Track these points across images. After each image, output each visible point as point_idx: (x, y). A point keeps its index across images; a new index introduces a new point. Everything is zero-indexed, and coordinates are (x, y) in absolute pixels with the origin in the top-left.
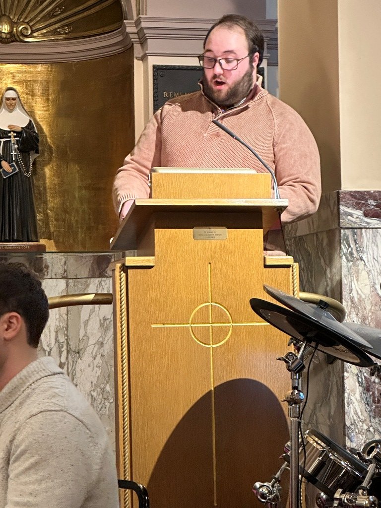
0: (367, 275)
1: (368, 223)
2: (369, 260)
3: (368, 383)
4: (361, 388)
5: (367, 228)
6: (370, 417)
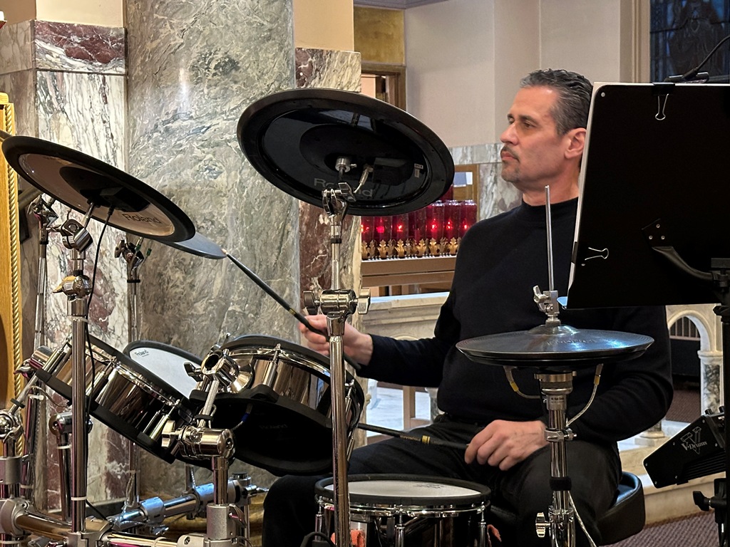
0: (70, 131)
1: (70, 65)
2: (73, 113)
4: (63, 274)
5: (69, 72)
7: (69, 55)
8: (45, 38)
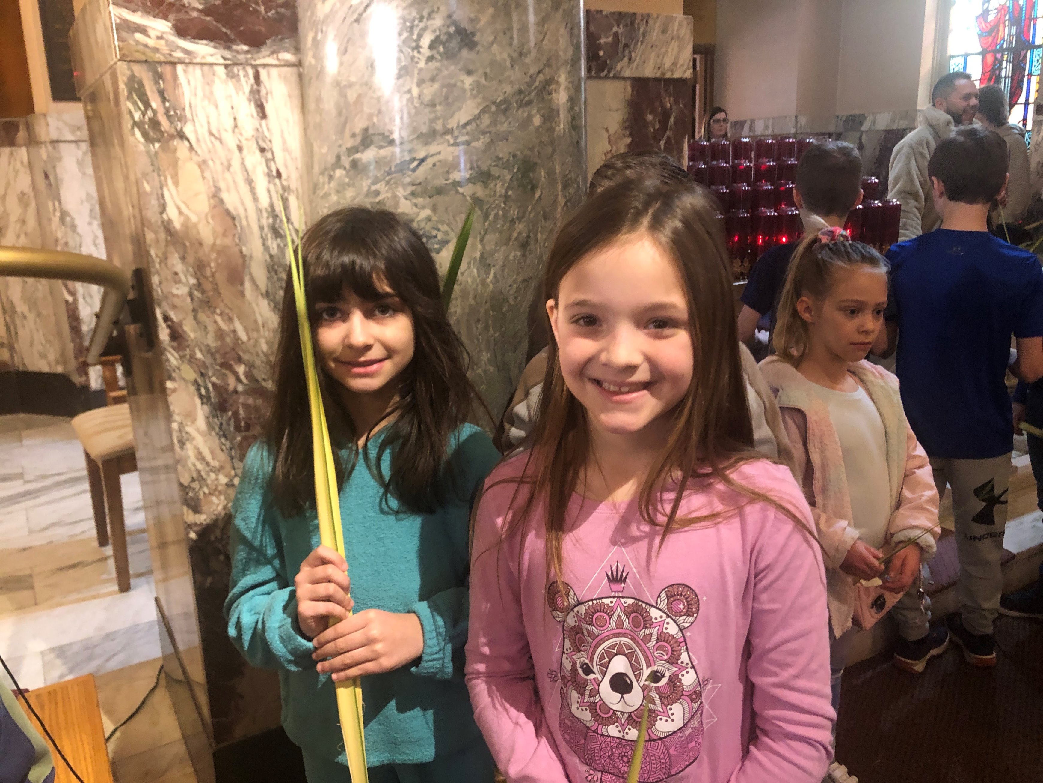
0: (198, 171)
1: (187, 52)
2: (201, 138)
3: (221, 396)
4: (206, 408)
5: (186, 64)
6: (232, 459)
7: (182, 33)
8: (129, 2)
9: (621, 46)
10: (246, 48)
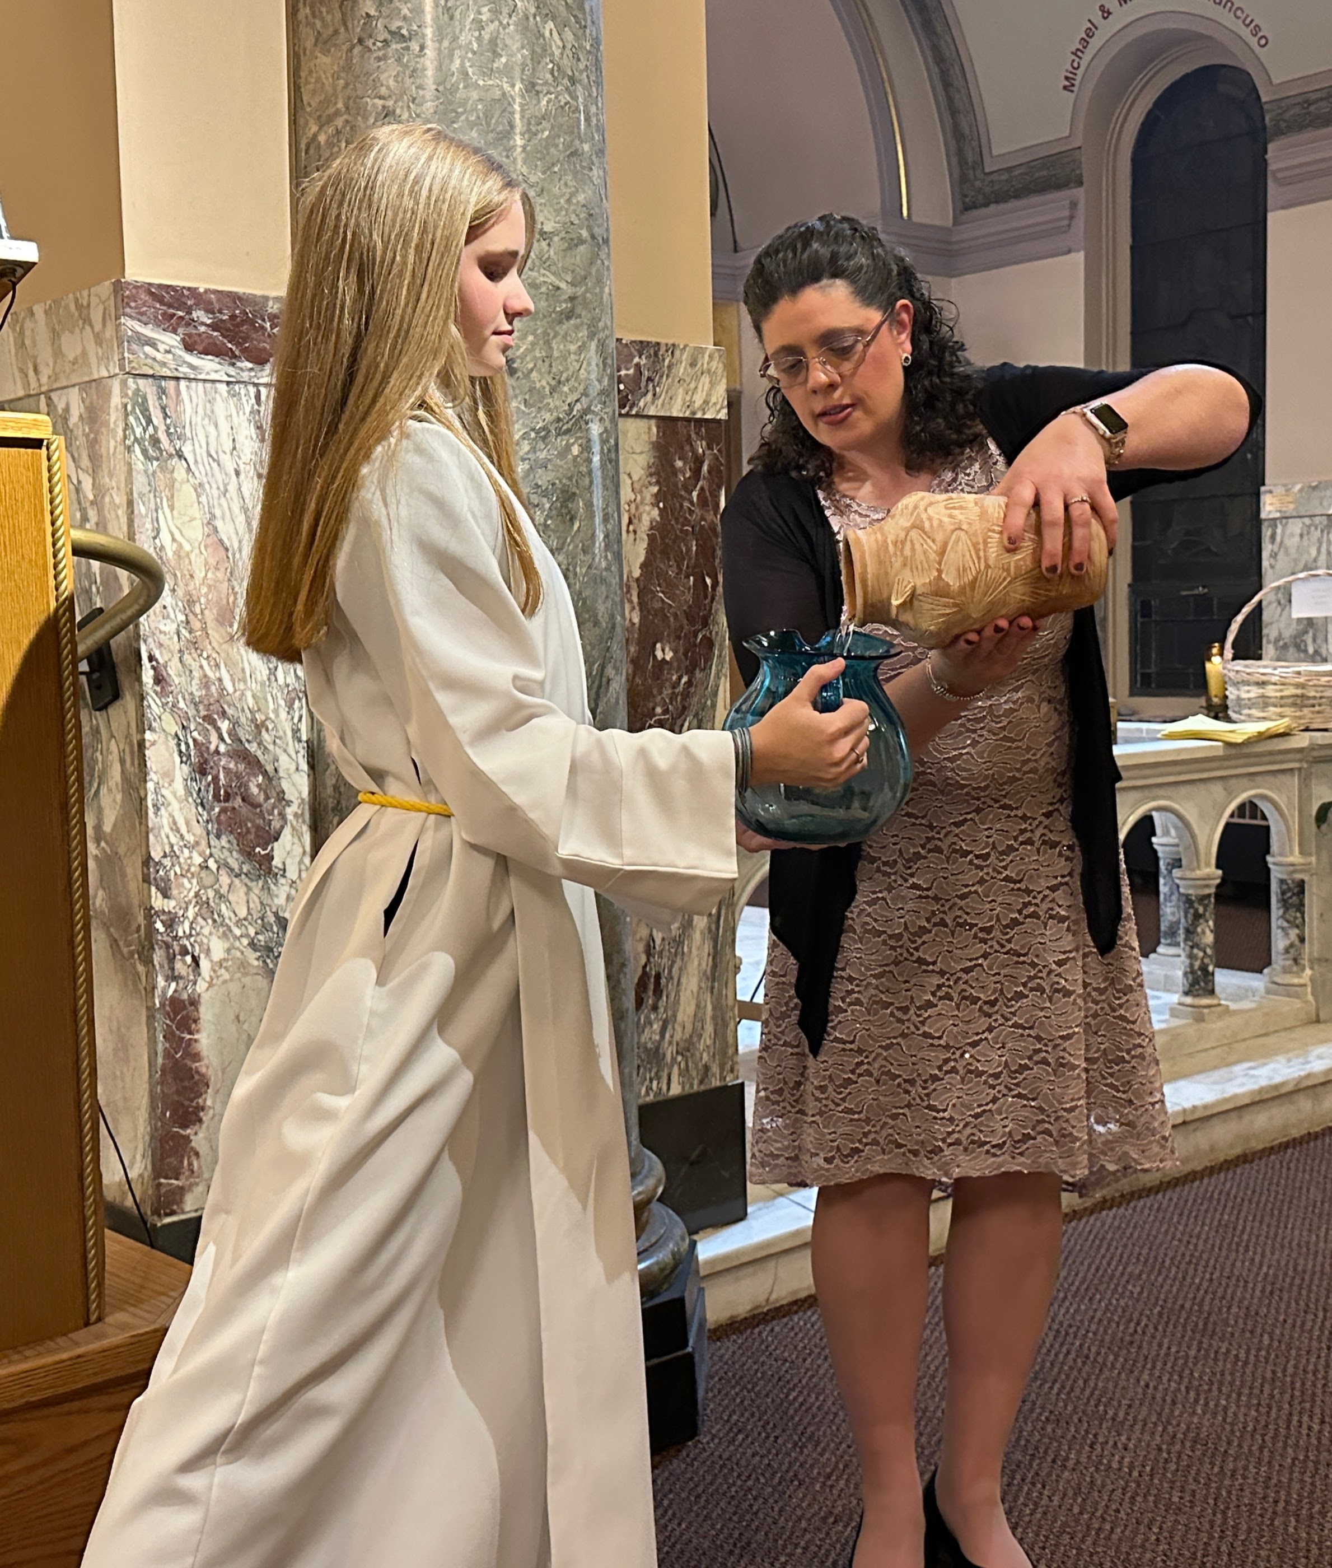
0: (194, 494)
1: (193, 367)
2: (199, 459)
3: (202, 756)
4: (186, 768)
5: (189, 379)
6: (208, 834)
7: (189, 348)
8: (142, 314)
9: (644, 379)
10: (250, 365)
